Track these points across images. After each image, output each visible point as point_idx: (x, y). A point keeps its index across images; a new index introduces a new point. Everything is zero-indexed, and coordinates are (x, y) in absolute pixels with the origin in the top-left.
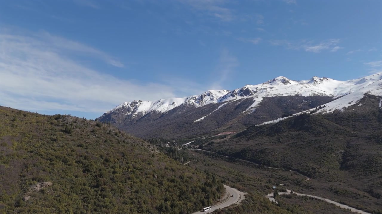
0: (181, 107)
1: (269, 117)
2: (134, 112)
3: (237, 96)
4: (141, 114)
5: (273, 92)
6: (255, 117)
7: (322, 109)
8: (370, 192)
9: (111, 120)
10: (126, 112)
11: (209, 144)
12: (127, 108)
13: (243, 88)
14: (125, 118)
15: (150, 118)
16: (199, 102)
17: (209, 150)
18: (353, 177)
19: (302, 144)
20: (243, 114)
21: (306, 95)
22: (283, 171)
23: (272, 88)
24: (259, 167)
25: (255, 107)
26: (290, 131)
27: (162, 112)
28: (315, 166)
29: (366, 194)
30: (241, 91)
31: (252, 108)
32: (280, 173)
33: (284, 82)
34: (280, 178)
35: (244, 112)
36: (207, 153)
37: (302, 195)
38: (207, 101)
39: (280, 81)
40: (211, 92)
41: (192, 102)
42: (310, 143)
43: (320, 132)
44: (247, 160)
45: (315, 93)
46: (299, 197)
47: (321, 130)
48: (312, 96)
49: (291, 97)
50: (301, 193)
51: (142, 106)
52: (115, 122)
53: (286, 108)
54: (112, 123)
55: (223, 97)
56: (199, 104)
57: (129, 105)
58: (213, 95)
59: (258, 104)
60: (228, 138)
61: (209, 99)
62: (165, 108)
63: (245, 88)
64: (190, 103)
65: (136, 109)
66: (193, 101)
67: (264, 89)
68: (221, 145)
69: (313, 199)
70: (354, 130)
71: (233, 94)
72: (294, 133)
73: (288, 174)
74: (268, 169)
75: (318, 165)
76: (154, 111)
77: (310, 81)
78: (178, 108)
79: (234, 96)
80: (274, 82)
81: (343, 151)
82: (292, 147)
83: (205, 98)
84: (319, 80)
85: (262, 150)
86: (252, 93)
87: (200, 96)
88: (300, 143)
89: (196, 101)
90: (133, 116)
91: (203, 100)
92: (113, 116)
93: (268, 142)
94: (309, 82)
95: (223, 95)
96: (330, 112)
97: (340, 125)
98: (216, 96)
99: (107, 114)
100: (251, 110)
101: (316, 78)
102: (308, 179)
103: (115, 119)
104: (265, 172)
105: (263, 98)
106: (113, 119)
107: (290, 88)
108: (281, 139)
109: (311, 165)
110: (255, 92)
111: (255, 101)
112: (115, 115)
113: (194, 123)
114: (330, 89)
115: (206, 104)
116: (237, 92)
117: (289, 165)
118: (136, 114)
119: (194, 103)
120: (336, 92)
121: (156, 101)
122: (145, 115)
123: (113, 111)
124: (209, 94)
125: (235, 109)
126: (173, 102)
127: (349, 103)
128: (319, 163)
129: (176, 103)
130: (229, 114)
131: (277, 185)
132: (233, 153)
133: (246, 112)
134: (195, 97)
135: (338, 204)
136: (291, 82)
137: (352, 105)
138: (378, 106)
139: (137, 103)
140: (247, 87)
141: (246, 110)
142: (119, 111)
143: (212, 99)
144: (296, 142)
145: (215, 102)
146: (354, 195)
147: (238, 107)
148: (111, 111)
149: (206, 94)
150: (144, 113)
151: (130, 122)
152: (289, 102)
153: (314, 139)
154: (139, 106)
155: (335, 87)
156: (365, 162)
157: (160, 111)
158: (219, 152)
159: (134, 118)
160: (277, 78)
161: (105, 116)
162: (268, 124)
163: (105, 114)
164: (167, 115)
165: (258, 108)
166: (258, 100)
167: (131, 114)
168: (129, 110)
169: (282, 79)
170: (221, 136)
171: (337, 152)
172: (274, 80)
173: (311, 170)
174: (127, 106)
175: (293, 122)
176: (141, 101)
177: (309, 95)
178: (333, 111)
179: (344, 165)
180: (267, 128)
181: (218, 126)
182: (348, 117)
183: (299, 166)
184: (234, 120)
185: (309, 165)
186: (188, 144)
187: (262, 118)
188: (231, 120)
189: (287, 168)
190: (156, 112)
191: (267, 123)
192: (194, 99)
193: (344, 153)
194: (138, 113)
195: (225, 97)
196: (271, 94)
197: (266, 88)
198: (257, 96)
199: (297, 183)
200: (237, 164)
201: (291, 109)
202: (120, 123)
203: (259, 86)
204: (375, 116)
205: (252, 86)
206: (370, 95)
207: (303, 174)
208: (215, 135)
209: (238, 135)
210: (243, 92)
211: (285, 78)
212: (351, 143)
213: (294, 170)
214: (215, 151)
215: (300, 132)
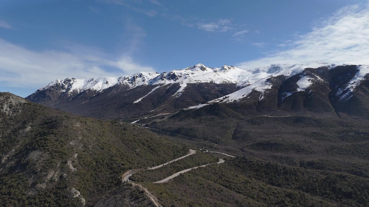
0: (116, 87)
1: (192, 100)
2: (68, 89)
3: (166, 80)
4: (76, 92)
5: (195, 79)
6: (182, 101)
7: (227, 99)
8: (242, 150)
9: (47, 97)
10: (60, 89)
11: (153, 123)
12: (61, 85)
13: (170, 73)
14: (60, 95)
15: (86, 96)
16: (132, 83)
17: (154, 128)
18: (237, 143)
19: (213, 125)
20: (172, 97)
21: (218, 82)
22: (203, 141)
23: (193, 74)
24: (190, 139)
25: (181, 92)
26: (207, 115)
27: (97, 90)
28: (220, 138)
29: (240, 151)
30: (169, 75)
31: (179, 92)
32: (202, 142)
33: (203, 69)
34: (202, 145)
35: (173, 95)
36: (153, 130)
37: (213, 152)
38: (139, 82)
39: (199, 68)
40: (142, 74)
41: (126, 83)
42: (218, 124)
43: (224, 117)
44: (182, 135)
45: (224, 80)
46: (212, 153)
47: (225, 115)
48: (222, 84)
49: (207, 84)
50: (213, 151)
51: (76, 83)
52: (50, 99)
53: (203, 93)
54: (48, 100)
55: (154, 79)
56: (132, 84)
57: (62, 82)
58: (144, 77)
59: (184, 90)
60: (165, 119)
61: (141, 81)
62: (99, 87)
63: (172, 72)
64: (124, 83)
65: (70, 87)
66: (127, 81)
67: (187, 74)
68: (162, 124)
69: (217, 153)
70: (243, 115)
71: (162, 78)
72: (209, 117)
73: (206, 143)
74: (195, 140)
75: (221, 137)
76: (89, 90)
77: (221, 68)
78: (113, 88)
79: (163, 80)
80: (194, 68)
81: (235, 129)
82: (208, 126)
83: (137, 79)
84: (228, 68)
85: (191, 128)
86: (177, 77)
87: (133, 76)
88: (213, 124)
89: (129, 82)
90: (69, 93)
91: (136, 80)
92: (48, 94)
93: (194, 123)
94: (221, 70)
95: (153, 78)
96: (231, 101)
97: (236, 111)
98: (147, 78)
99: (41, 91)
100: (179, 94)
101: (226, 67)
102: (216, 145)
103: (50, 96)
104: (194, 142)
105: (187, 84)
106: (48, 96)
107: (206, 75)
108: (202, 121)
109: (218, 137)
110: (180, 77)
111: (181, 86)
112: (50, 92)
113: (133, 104)
114: (235, 76)
115: (139, 85)
116: (165, 76)
117: (207, 138)
118: (71, 92)
119: (128, 83)
120: (239, 79)
121: (89, 79)
122: (81, 93)
123: (46, 88)
124: (141, 76)
125: (166, 93)
126: (107, 81)
127: (243, 96)
128: (222, 136)
129: (109, 82)
130: (161, 97)
131: (202, 148)
132: (173, 131)
133: (175, 96)
134: (128, 78)
135: (227, 155)
136: (207, 69)
137: (244, 97)
138: (258, 99)
139: (70, 81)
140: (173, 72)
141: (175, 94)
142: (53, 88)
143: (143, 81)
144: (210, 123)
145: (146, 83)
146: (235, 151)
147: (168, 91)
148: (45, 88)
149: (137, 75)
150: (79, 91)
151: (66, 99)
152: (206, 88)
153: (220, 121)
154: (73, 84)
155: (239, 75)
156: (243, 135)
157: (95, 90)
158: (162, 130)
159: (69, 95)
160: (197, 65)
161: (39, 93)
162: (193, 109)
163: (38, 90)
164: (103, 93)
165: (183, 93)
166: (183, 86)
167: (66, 92)
168: (63, 87)
169: (200, 66)
170: (159, 116)
171: (231, 130)
172: (195, 67)
173: (218, 140)
174: (61, 83)
175: (209, 109)
176: (75, 79)
177: (220, 82)
178: (233, 101)
179: (234, 137)
180: (193, 112)
181: (153, 107)
182: (241, 106)
183: (212, 138)
184: (166, 102)
185: (217, 137)
186: (134, 122)
187: (187, 101)
188: (164, 102)
189: (205, 139)
190: (91, 90)
191: (192, 107)
192: (128, 79)
193: (235, 130)
194: (73, 91)
195: (155, 79)
196: (192, 80)
197: (188, 73)
198: (182, 82)
199: (211, 147)
200: (176, 137)
201: (207, 94)
202: (56, 100)
203: (183, 72)
204: (255, 105)
205: (178, 71)
206: (255, 90)
207: (214, 142)
208: (154, 115)
209: (173, 117)
210: (170, 77)
211: (203, 65)
212: (240, 124)
213: (209, 140)
214: (159, 129)
215: (213, 116)
